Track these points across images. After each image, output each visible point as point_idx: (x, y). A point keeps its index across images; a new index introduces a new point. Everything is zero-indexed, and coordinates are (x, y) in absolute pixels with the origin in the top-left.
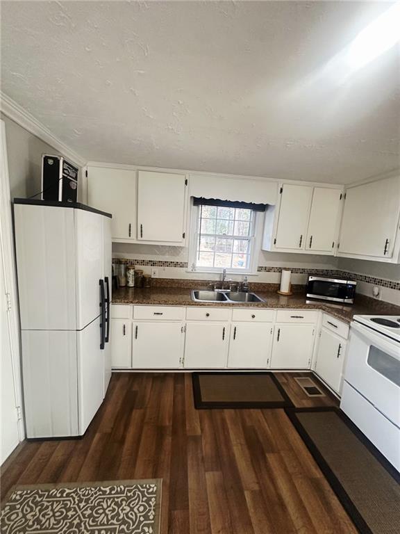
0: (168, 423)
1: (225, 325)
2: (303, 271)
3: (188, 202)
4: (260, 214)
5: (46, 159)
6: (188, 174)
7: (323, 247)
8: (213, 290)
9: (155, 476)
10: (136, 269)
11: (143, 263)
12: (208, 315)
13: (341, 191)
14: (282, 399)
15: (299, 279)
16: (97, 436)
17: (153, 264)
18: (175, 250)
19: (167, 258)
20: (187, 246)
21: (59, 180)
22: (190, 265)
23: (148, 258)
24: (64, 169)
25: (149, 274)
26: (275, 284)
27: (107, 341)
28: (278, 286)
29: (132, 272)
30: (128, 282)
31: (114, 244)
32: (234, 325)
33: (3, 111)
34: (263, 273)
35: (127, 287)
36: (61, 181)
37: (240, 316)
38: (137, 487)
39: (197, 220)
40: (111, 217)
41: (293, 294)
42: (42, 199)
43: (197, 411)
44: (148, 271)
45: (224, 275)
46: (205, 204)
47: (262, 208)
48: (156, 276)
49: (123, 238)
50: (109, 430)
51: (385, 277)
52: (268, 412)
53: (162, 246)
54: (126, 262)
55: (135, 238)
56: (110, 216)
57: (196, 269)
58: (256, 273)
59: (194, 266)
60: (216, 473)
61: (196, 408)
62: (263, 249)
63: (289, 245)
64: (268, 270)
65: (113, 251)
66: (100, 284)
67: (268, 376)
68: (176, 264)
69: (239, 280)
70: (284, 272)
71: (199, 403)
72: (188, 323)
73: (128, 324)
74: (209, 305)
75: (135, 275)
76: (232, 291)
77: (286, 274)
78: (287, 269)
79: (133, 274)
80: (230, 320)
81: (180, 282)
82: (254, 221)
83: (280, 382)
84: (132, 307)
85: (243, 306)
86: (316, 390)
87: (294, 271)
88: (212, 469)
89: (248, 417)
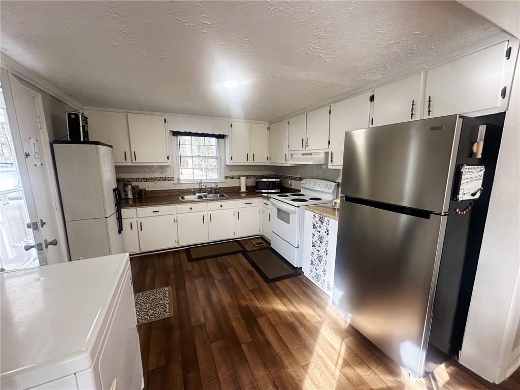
0: (171, 270)
1: (204, 213)
2: (254, 176)
3: (168, 133)
4: (222, 140)
5: (69, 115)
6: (166, 116)
7: (261, 160)
8: (195, 195)
9: (167, 285)
10: (132, 185)
11: (137, 180)
12: (191, 209)
13: (267, 126)
14: (241, 249)
15: (251, 182)
17: (147, 180)
18: (162, 168)
19: (157, 175)
20: (171, 165)
22: (176, 179)
23: (140, 176)
24: (82, 120)
25: (144, 188)
26: (237, 187)
27: (122, 230)
28: (239, 188)
29: (129, 187)
30: (128, 195)
31: (116, 167)
32: (210, 213)
34: (229, 180)
35: (127, 199)
36: (81, 128)
37: (213, 207)
39: (177, 146)
41: (249, 191)
42: (69, 140)
43: (190, 263)
44: (142, 185)
45: (201, 183)
46: (182, 135)
47: (220, 137)
48: (150, 189)
49: (122, 162)
54: (124, 180)
55: (130, 162)
56: (111, 147)
57: (181, 181)
58: (224, 180)
59: (179, 179)
60: (200, 279)
61: (188, 261)
62: (226, 164)
63: (241, 160)
64: (232, 178)
65: (116, 173)
66: (114, 192)
67: (236, 242)
68: (165, 179)
69: (213, 186)
70: (241, 178)
71: (190, 260)
72: (179, 215)
73: (134, 221)
74: (191, 202)
75: (132, 190)
76: (208, 194)
77: (243, 179)
78: (243, 176)
79: (131, 188)
80: (207, 210)
81: (169, 191)
82: (218, 145)
83: (242, 243)
84: (135, 209)
85: (214, 200)
86: (261, 243)
87: (247, 177)
88: (198, 278)
89: (219, 259)
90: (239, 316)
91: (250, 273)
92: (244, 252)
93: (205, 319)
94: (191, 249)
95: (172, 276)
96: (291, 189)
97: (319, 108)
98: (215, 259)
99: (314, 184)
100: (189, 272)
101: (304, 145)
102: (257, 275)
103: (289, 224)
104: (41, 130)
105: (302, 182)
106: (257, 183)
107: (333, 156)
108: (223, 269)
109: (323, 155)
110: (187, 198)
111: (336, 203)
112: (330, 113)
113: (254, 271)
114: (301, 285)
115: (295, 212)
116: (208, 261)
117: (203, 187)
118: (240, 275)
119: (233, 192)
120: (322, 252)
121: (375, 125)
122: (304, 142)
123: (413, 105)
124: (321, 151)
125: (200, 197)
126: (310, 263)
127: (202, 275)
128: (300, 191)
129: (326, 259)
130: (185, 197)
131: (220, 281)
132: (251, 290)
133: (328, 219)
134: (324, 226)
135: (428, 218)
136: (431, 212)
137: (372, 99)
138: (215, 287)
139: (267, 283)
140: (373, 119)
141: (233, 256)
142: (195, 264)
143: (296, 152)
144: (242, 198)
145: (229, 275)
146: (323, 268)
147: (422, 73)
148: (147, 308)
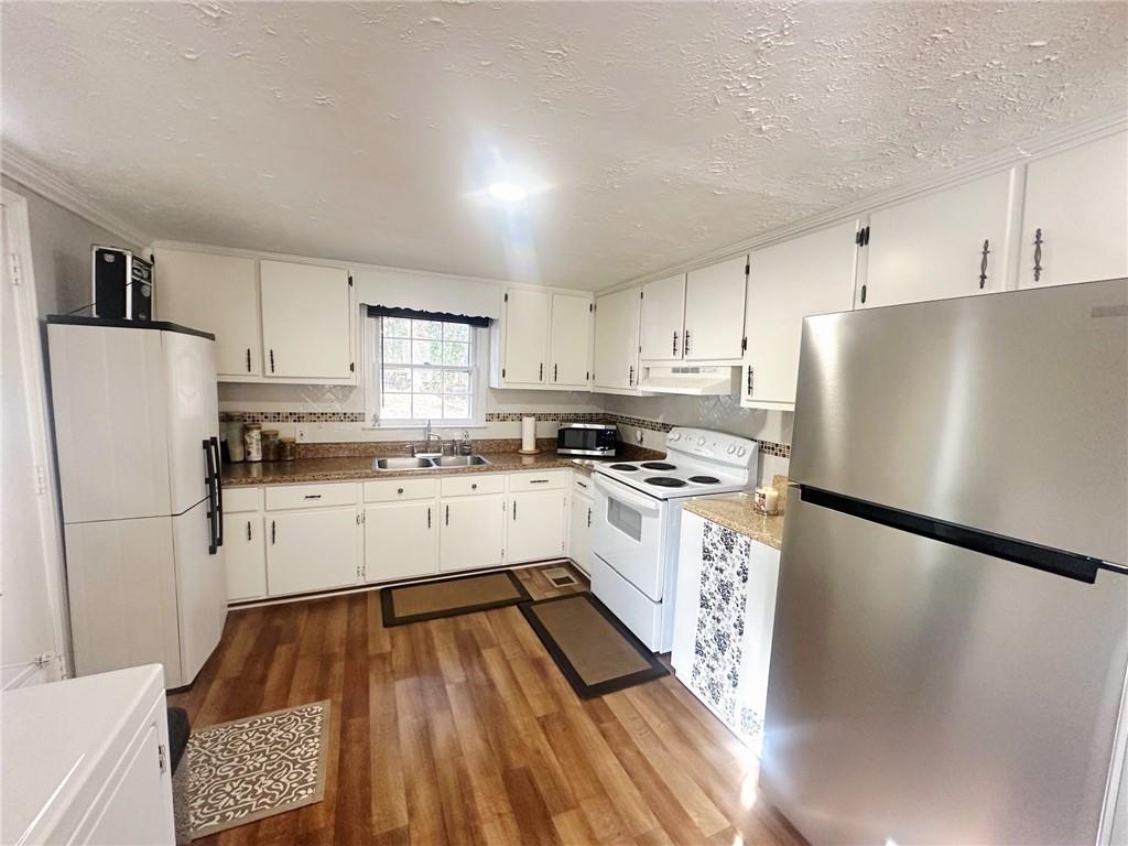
0: (338, 650)
1: (431, 504)
2: (556, 417)
3: (356, 310)
4: (482, 331)
5: (100, 254)
6: (353, 269)
7: (573, 379)
8: (413, 456)
9: (321, 697)
10: (264, 429)
11: (277, 417)
12: (401, 491)
13: (590, 301)
14: (517, 595)
15: (549, 430)
16: (216, 686)
17: (299, 418)
18: (346, 390)
19: (324, 406)
21: (125, 285)
22: (369, 418)
23: (286, 408)
24: (133, 268)
25: (292, 436)
26: (514, 440)
27: (220, 544)
28: (519, 443)
29: (255, 434)
30: (249, 453)
31: (220, 384)
32: (445, 502)
33: (7, 173)
34: (496, 424)
35: (247, 462)
36: (129, 289)
37: (455, 489)
38: (292, 713)
40: (214, 339)
41: (541, 452)
42: (95, 316)
43: (386, 630)
44: (288, 431)
45: (428, 429)
46: (388, 316)
47: (481, 322)
48: (306, 440)
49: (238, 374)
50: (235, 674)
51: (646, 416)
52: (495, 613)
53: (314, 386)
54: (242, 417)
55: (260, 374)
56: (211, 337)
57: (381, 423)
58: (484, 424)
59: (376, 419)
60: (410, 681)
61: (385, 626)
62: (493, 386)
63: (526, 379)
64: (503, 418)
66: (204, 448)
67: (505, 575)
68: (343, 417)
69: (458, 436)
70: (525, 419)
71: (390, 621)
72: (369, 507)
73: (256, 520)
74: (402, 474)
75: (262, 440)
76: (445, 454)
77: (529, 422)
78: (528, 415)
79: (259, 437)
80: (438, 497)
81: (352, 446)
82: (474, 342)
83: (520, 578)
84: (262, 490)
85: (457, 471)
86: (567, 580)
87: (539, 417)
88: (405, 677)
89: (463, 623)
90: (505, 808)
91: (538, 664)
92: (525, 604)
93: (411, 813)
94: (394, 591)
95: (339, 668)
96: (640, 448)
97: (719, 260)
98: (451, 620)
99: (701, 442)
100: (384, 657)
101: (680, 347)
102: (554, 670)
103: (639, 540)
104: (15, 288)
105: (671, 435)
106: (562, 432)
107: (754, 377)
108: (470, 650)
109: (725, 375)
110: (394, 463)
111: (764, 497)
112: (747, 272)
113: (550, 660)
114: (670, 708)
115: (654, 513)
116: (433, 624)
117: (432, 438)
118: (510, 669)
119: (503, 452)
120: (727, 625)
121: (870, 303)
122: (680, 341)
123: (985, 253)
124: (722, 363)
125: (426, 463)
126: (694, 648)
127: (415, 668)
128: (664, 456)
129: (739, 644)
130: (389, 461)
131: (459, 687)
132: (538, 719)
133: (748, 539)
134: (735, 556)
135: (1091, 580)
136: (1099, 564)
137: (863, 237)
138: (444, 705)
139: (580, 696)
140: (864, 287)
141: (495, 612)
142: (400, 633)
143: (658, 364)
144: (525, 467)
145: (485, 670)
146: (729, 668)
147: (1013, 172)
148: (256, 769)
